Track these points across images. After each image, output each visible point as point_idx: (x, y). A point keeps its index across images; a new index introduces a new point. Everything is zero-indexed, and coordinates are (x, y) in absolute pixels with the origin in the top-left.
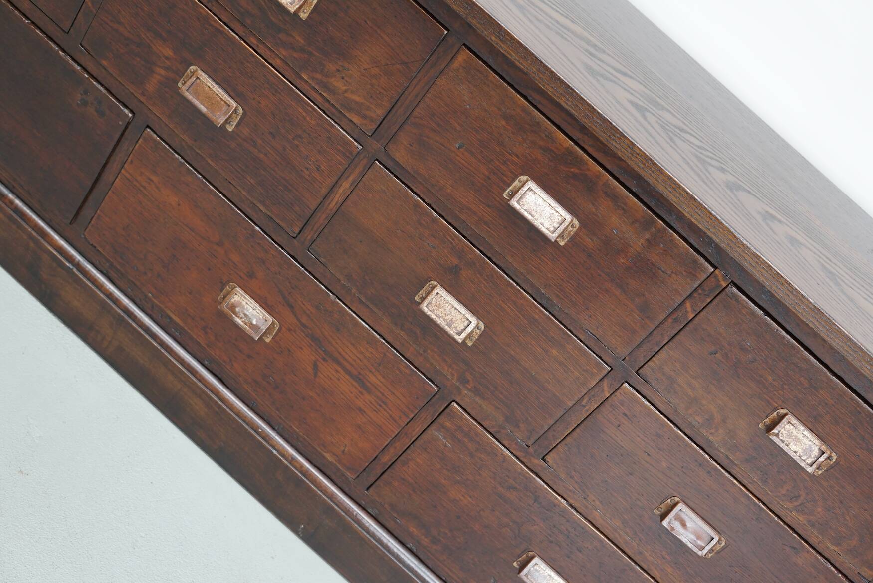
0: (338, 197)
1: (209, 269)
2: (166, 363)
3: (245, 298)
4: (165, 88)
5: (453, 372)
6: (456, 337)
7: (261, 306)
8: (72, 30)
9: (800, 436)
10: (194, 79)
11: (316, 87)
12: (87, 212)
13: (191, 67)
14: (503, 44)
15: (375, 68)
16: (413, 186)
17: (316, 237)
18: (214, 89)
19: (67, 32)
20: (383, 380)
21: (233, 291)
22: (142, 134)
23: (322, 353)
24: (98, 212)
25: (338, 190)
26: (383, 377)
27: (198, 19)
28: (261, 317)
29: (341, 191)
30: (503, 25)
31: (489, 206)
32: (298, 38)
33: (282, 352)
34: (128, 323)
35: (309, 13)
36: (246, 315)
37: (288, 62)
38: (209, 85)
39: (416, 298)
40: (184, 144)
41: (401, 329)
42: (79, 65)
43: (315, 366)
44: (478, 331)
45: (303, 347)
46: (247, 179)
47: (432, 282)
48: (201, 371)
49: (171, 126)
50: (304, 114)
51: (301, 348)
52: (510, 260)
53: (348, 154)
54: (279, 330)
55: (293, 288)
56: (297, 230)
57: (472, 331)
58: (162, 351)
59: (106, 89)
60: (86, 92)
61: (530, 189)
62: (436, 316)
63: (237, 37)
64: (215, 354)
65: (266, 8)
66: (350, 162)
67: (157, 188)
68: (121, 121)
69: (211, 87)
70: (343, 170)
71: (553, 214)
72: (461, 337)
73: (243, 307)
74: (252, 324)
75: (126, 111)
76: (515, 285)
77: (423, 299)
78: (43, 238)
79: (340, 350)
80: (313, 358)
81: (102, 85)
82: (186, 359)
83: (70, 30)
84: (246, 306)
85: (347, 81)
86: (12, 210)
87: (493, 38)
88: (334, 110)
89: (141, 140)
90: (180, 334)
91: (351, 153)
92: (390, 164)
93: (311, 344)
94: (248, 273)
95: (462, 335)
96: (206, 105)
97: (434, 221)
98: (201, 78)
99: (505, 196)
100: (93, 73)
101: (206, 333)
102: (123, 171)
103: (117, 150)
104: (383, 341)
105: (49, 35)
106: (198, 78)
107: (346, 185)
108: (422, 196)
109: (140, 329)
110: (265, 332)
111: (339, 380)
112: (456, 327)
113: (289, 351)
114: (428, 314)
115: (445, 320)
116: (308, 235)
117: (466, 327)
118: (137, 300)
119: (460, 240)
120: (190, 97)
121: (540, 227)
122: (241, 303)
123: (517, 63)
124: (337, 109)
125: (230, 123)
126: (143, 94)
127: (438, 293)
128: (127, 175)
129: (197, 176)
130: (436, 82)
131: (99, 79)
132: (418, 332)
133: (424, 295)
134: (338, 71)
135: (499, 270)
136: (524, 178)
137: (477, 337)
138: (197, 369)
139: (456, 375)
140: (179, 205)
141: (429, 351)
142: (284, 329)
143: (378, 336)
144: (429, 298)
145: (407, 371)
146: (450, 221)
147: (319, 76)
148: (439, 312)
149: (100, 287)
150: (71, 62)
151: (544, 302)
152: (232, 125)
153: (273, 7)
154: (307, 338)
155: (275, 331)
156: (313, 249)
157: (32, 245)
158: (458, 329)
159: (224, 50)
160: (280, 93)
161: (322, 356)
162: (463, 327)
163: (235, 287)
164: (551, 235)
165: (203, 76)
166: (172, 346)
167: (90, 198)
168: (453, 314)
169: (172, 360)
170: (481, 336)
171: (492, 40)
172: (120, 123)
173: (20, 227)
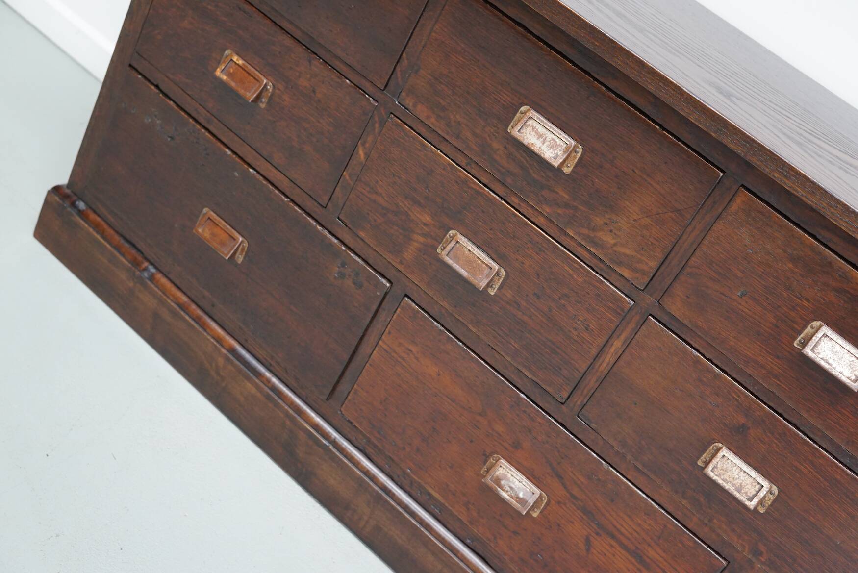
0: (608, 358)
1: (471, 441)
2: (426, 543)
3: (511, 470)
4: (424, 254)
5: (744, 543)
6: (747, 503)
7: (527, 478)
8: (329, 204)
10: (454, 243)
11: (583, 243)
12: (343, 387)
13: (450, 232)
14: (787, 179)
15: (646, 218)
16: (692, 340)
17: (586, 401)
18: (474, 252)
19: (325, 206)
20: (663, 555)
21: (498, 463)
22: (399, 304)
23: (595, 527)
24: (355, 386)
25: (609, 350)
26: (664, 552)
27: (457, 182)
28: (528, 490)
29: (612, 350)
30: (786, 160)
31: (778, 358)
32: (561, 193)
33: (551, 527)
34: (386, 501)
35: (572, 167)
36: (511, 488)
37: (552, 219)
38: (470, 248)
39: (698, 463)
40: (443, 311)
41: (684, 498)
42: (337, 238)
43: (588, 541)
44: (771, 496)
45: (575, 522)
46: (512, 345)
47: (717, 444)
48: (463, 550)
49: (431, 294)
50: (571, 272)
51: (573, 523)
52: (805, 415)
53: (619, 311)
54: (548, 504)
55: (562, 458)
56: (566, 395)
57: (765, 497)
58: (422, 529)
59: (363, 260)
60: (343, 265)
61: (825, 336)
62: (724, 481)
63: (498, 198)
64: (478, 531)
65: (528, 166)
66: (621, 319)
67: (417, 359)
68: (379, 292)
69: (472, 250)
70: (614, 328)
71: (853, 361)
72: (752, 503)
73: (508, 480)
74: (518, 497)
75: (384, 281)
76: (812, 443)
77: (707, 464)
78: (299, 415)
79: (615, 523)
80: (586, 533)
81: (359, 256)
82: (446, 538)
83: (327, 204)
84: (512, 478)
85: (615, 234)
86: (268, 387)
87: (776, 175)
88: (602, 265)
89: (399, 309)
90: (440, 512)
91: (623, 310)
92: (665, 319)
93: (582, 518)
94: (514, 443)
95: (753, 501)
96: (467, 269)
97: (717, 376)
98: (461, 242)
99: (795, 345)
100: (350, 245)
101: (468, 509)
102: (381, 343)
103: (374, 322)
104: (663, 512)
105: (307, 211)
106: (458, 242)
107: (617, 344)
108: (701, 351)
109: (398, 508)
110: (533, 506)
111: (614, 555)
112: (746, 493)
113: (559, 525)
114: (714, 478)
115: (733, 485)
116: (578, 400)
117: (758, 492)
118: (395, 478)
119: (747, 396)
120: (450, 262)
121: (839, 377)
122: (506, 476)
123: (804, 198)
124: (605, 264)
125: (491, 286)
126: (401, 263)
127: (724, 456)
128: (385, 347)
129: (457, 343)
130: (713, 228)
131: (357, 251)
132: (702, 500)
133: (708, 459)
134: (606, 224)
135: (792, 427)
136: (816, 324)
137: (770, 504)
138: (459, 549)
139: (747, 546)
140: (439, 375)
141: (715, 521)
142: (553, 502)
143: (657, 506)
144: (714, 462)
145: (691, 544)
146: (734, 376)
147: (585, 231)
148: (725, 477)
149: (357, 464)
150: (329, 235)
151: (847, 461)
152: (494, 289)
153: (535, 164)
154: (578, 511)
155: (543, 505)
156: (582, 415)
157: (288, 422)
158: (749, 494)
159: (484, 212)
160: (544, 252)
161: (595, 530)
162: (755, 493)
163: (500, 459)
164: (854, 384)
165: (463, 240)
166: (432, 525)
167: (348, 372)
168: (742, 478)
169: (433, 539)
170: (774, 501)
171: (775, 177)
172: (378, 293)
173: (277, 405)
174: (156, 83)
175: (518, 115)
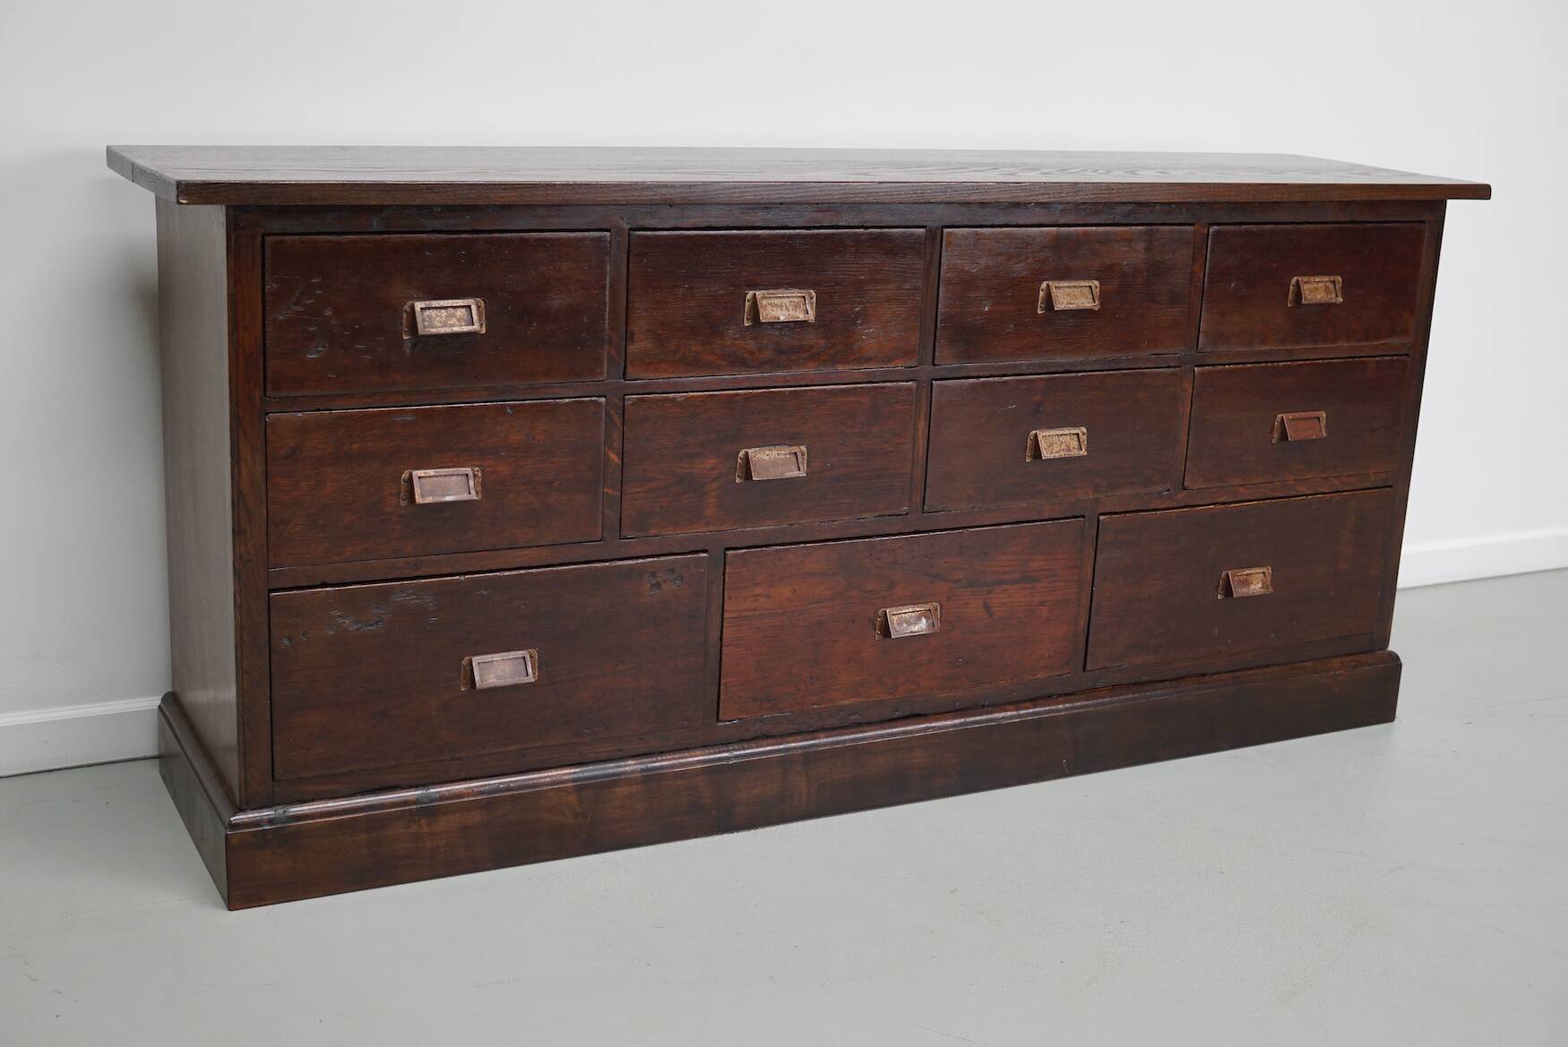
0: (921, 442)
1: (853, 621)
3: (899, 610)
4: (725, 497)
5: (1087, 490)
8: (604, 533)
9: (1316, 285)
13: (740, 455)
17: (923, 493)
19: (601, 539)
20: (1042, 558)
21: (887, 615)
22: (725, 562)
23: (986, 589)
24: (722, 681)
25: (919, 435)
26: (1041, 554)
27: (722, 407)
29: (921, 433)
33: (955, 625)
34: (815, 752)
35: (815, 312)
38: (768, 453)
39: (1026, 461)
40: (771, 531)
41: (1032, 497)
42: (630, 558)
43: (986, 607)
44: (1087, 435)
45: (969, 601)
46: (843, 503)
47: (1030, 434)
50: (858, 399)
51: (967, 604)
53: (910, 398)
54: (941, 605)
55: (933, 559)
56: (907, 504)
58: (858, 743)
59: (668, 554)
61: (1056, 287)
62: (1058, 453)
63: (764, 390)
64: (900, 694)
66: (914, 403)
67: (767, 597)
68: (702, 569)
70: (913, 416)
72: (1084, 450)
73: (905, 619)
75: (701, 555)
76: (1086, 374)
77: (1037, 454)
79: (997, 569)
80: (981, 601)
81: (663, 555)
83: (602, 534)
89: (727, 567)
90: (859, 715)
91: (913, 395)
92: (944, 374)
93: (973, 591)
94: (888, 586)
97: (1004, 383)
98: (757, 454)
99: (1039, 312)
100: (645, 553)
101: (882, 683)
102: (726, 615)
103: (710, 601)
104: (1024, 524)
105: (587, 559)
107: (923, 425)
109: (828, 747)
111: (1010, 597)
112: (1076, 448)
113: (959, 617)
114: (1053, 457)
115: (1062, 451)
116: (918, 498)
117: (1079, 441)
118: (804, 727)
126: (708, 524)
127: (1043, 437)
128: (732, 615)
129: (796, 548)
131: (657, 552)
132: (1043, 487)
136: (1043, 286)
139: (1090, 490)
140: (795, 591)
142: (945, 603)
143: (1018, 525)
146: (1013, 373)
147: (853, 356)
148: (1054, 450)
150: (621, 563)
152: (803, 469)
154: (967, 590)
155: (939, 613)
156: (927, 507)
159: (759, 412)
160: (827, 402)
161: (987, 591)
162: (1078, 443)
163: (886, 610)
165: (755, 452)
168: (1063, 440)
170: (1091, 437)
172: (701, 571)
174: (319, 583)
175: (747, 304)
